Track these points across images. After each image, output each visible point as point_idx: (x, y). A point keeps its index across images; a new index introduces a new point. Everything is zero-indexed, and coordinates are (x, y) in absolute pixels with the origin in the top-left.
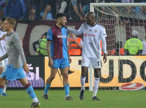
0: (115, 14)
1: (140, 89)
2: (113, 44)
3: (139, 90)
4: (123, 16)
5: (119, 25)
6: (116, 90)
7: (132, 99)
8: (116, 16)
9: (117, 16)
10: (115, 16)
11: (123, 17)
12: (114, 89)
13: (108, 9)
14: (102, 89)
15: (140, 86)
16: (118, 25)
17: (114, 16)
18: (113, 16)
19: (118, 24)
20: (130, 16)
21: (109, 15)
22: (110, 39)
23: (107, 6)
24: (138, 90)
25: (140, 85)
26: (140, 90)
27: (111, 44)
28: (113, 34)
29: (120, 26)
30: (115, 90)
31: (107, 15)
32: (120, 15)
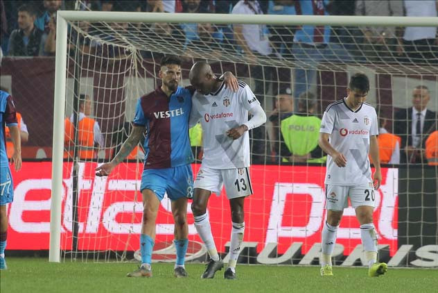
0: (128, 43)
1: (194, 260)
2: (121, 128)
3: (192, 263)
4: (149, 50)
5: (139, 76)
6: (125, 260)
7: (171, 287)
8: (130, 48)
9: (132, 48)
10: (127, 50)
11: (150, 52)
12: (119, 259)
13: (107, 28)
14: (85, 257)
15: (195, 252)
16: (134, 75)
17: (125, 51)
18: (122, 49)
19: (137, 72)
20: (169, 49)
21: (111, 47)
22: (111, 115)
23: (106, 21)
24: (190, 261)
25: (194, 249)
26: (194, 262)
27: (116, 129)
28: (122, 102)
29: (142, 78)
30: (122, 259)
31: (105, 44)
32: (143, 46)
